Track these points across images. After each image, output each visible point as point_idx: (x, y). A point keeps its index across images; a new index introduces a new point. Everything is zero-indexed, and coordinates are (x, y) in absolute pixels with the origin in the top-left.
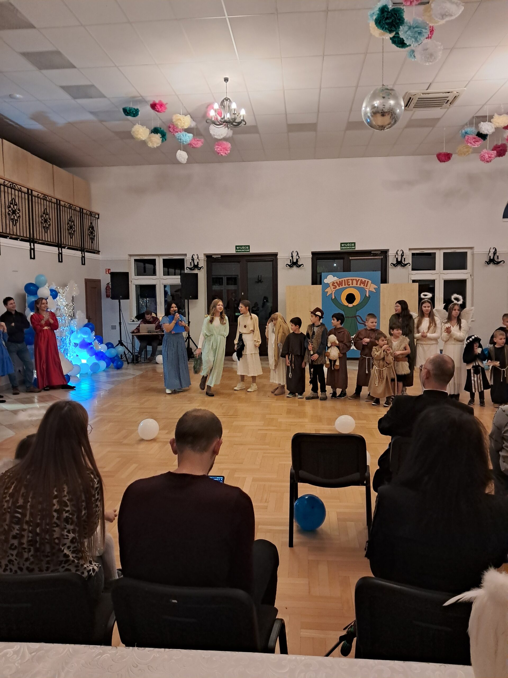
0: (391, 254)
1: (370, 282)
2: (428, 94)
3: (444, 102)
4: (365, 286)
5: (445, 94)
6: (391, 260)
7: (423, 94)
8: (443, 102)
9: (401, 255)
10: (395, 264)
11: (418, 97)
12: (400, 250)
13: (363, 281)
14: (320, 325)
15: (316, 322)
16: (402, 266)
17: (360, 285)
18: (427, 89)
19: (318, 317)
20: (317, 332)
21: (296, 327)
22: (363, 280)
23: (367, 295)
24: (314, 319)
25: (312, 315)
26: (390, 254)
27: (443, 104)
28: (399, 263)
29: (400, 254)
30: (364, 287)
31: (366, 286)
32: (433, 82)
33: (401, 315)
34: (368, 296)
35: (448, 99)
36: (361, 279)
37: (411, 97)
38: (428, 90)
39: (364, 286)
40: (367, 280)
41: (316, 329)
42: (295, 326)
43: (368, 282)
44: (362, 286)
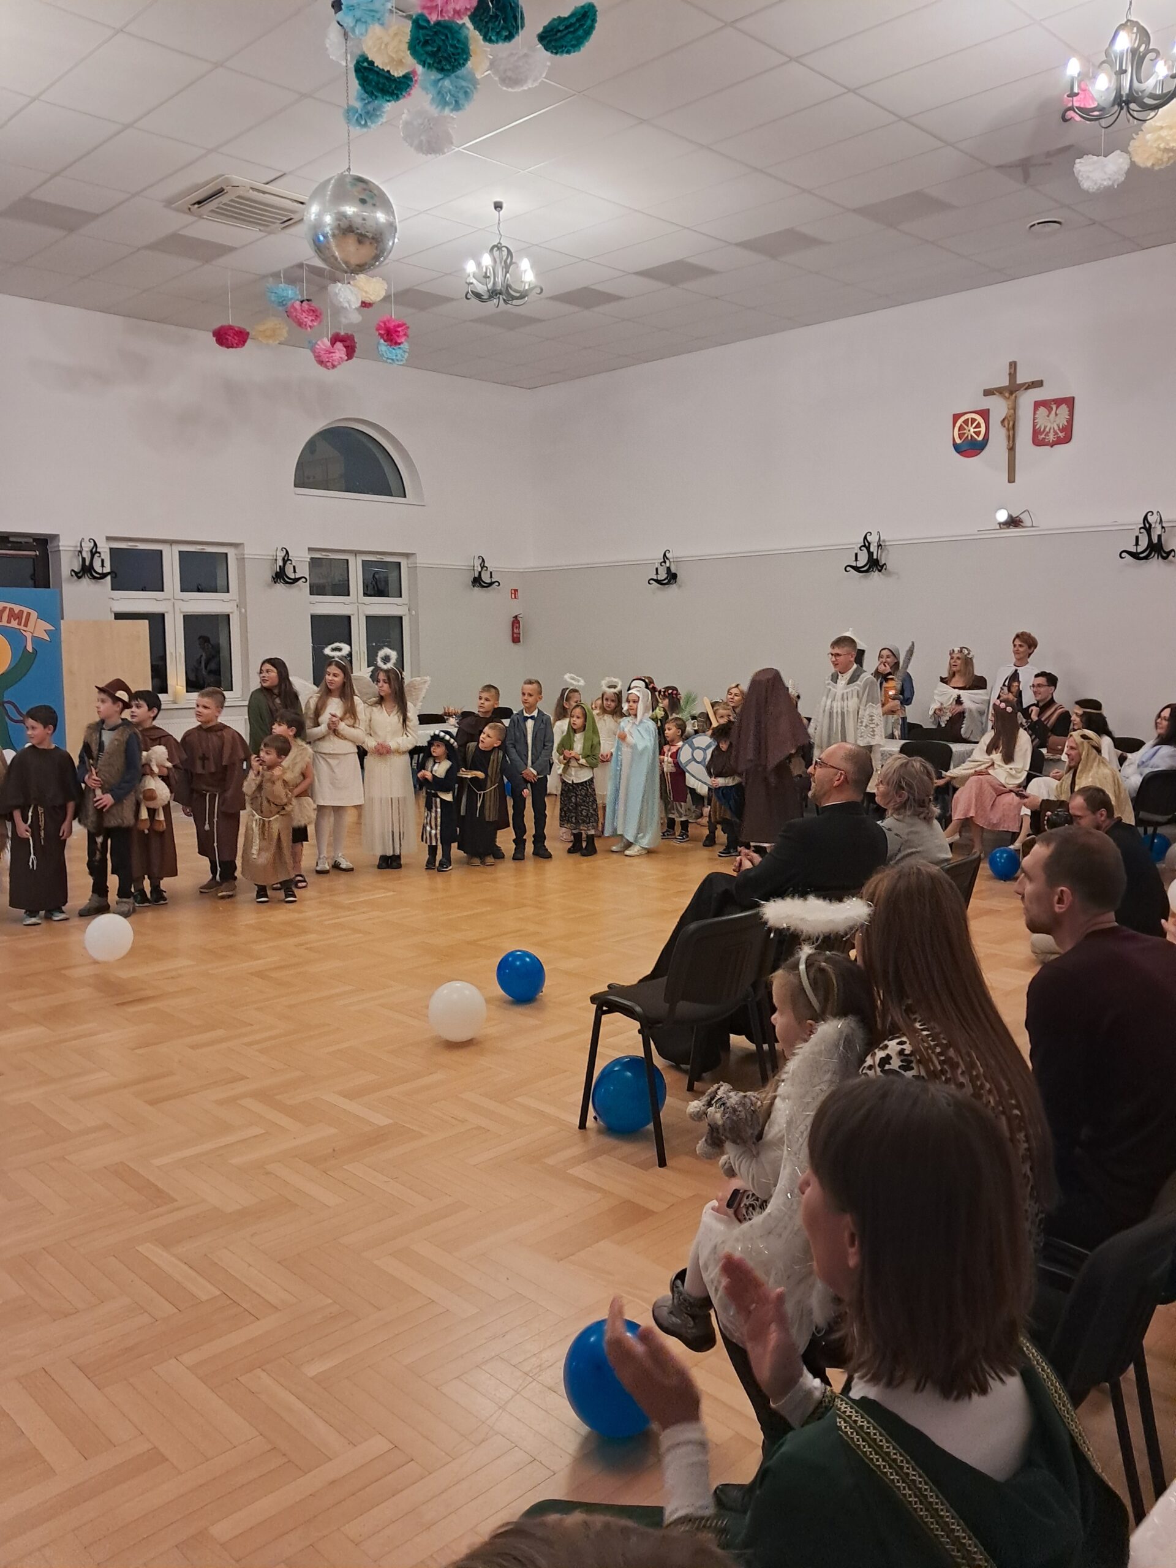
0: (67, 544)
1: (34, 614)
2: (264, 193)
3: (279, 219)
4: (23, 624)
5: (295, 204)
6: (67, 563)
7: (253, 189)
8: (276, 218)
9: (91, 551)
10: (79, 573)
11: (241, 193)
12: (87, 540)
13: (16, 612)
14: (119, 726)
15: (109, 717)
16: (95, 578)
17: (9, 622)
18: (267, 183)
19: (121, 704)
20: (112, 742)
21: (47, 729)
22: (17, 608)
23: (30, 649)
24: (108, 707)
25: (103, 696)
26: (62, 546)
27: (274, 223)
28: (86, 571)
29: (88, 549)
30: (18, 627)
31: (26, 625)
32: (290, 173)
33: (276, 691)
34: (31, 651)
35: (292, 216)
36: (9, 605)
37: (224, 187)
38: (267, 186)
39: (19, 624)
40: (26, 610)
41: (107, 737)
42: (45, 727)
43: (29, 614)
44: (14, 624)
